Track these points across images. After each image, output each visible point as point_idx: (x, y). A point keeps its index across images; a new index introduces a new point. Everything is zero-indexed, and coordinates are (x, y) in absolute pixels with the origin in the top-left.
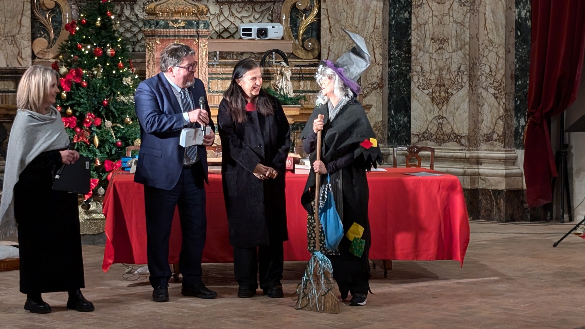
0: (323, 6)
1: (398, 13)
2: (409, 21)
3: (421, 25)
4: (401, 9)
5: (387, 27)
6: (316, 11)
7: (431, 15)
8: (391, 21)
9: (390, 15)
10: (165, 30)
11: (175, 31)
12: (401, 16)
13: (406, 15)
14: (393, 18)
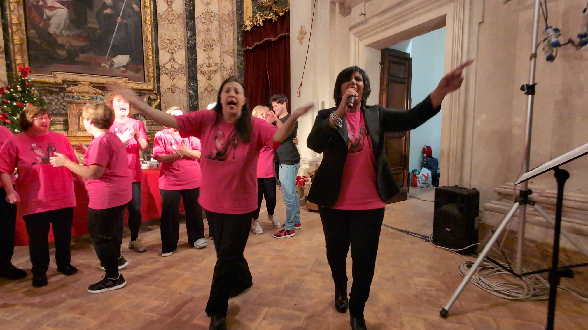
0: (162, 98)
1: (193, 102)
2: (197, 105)
3: (202, 106)
4: (195, 100)
5: (189, 107)
6: (159, 101)
7: (206, 103)
8: (190, 105)
9: (190, 102)
10: (78, 100)
11: (84, 101)
12: (194, 103)
13: (196, 103)
14: (191, 104)
